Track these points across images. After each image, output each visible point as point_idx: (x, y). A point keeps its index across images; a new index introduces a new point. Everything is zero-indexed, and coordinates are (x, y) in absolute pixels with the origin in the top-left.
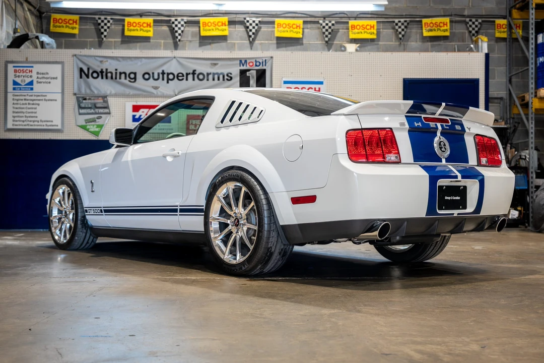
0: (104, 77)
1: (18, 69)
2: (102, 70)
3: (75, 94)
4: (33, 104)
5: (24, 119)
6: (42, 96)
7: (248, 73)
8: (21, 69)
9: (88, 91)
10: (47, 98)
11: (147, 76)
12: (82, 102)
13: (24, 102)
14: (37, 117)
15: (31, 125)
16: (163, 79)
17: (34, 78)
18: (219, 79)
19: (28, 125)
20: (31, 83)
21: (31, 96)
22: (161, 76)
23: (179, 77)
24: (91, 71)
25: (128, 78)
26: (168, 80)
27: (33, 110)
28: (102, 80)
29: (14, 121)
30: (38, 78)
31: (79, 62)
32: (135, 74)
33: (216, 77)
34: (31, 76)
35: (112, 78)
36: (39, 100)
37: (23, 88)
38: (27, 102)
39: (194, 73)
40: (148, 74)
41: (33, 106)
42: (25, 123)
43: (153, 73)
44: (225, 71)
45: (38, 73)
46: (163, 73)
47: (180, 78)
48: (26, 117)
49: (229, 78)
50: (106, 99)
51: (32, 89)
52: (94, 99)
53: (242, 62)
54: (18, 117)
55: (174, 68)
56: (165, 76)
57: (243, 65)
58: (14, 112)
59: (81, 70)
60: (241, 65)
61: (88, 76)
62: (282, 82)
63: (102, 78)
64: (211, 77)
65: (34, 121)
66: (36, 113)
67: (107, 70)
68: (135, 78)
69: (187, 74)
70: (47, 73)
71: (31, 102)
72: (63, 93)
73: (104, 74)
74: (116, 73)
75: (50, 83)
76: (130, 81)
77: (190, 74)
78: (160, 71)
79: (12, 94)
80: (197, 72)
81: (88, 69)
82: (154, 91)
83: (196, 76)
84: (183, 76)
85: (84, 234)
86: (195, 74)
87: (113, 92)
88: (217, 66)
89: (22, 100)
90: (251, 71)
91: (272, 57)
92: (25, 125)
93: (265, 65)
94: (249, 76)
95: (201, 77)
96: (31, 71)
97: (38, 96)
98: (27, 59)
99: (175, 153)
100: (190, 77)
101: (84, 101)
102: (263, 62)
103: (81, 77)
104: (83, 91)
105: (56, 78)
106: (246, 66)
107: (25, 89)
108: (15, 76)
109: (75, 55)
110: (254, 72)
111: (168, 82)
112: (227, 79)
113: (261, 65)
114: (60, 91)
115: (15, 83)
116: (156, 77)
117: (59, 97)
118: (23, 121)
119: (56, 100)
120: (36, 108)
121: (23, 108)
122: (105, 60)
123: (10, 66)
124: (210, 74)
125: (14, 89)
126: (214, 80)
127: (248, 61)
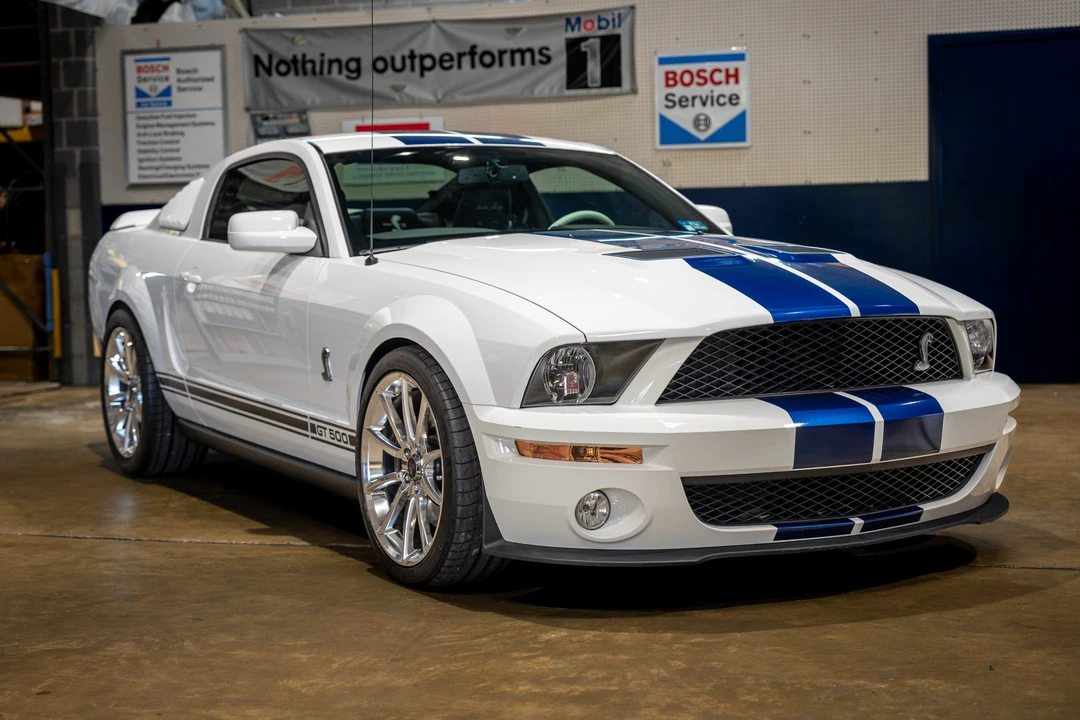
0: (300, 71)
1: (142, 64)
2: (295, 57)
3: (248, 109)
4: (173, 134)
5: (157, 163)
6: (189, 118)
7: (583, 45)
8: (149, 64)
9: (272, 102)
10: (197, 120)
11: (382, 65)
12: (261, 125)
13: (156, 130)
14: (179, 159)
15: (171, 176)
16: (413, 69)
17: (173, 82)
18: (523, 63)
19: (165, 176)
20: (167, 92)
21: (169, 117)
22: (408, 62)
23: (444, 62)
24: (275, 62)
25: (345, 72)
26: (423, 69)
27: (175, 146)
28: (297, 78)
29: (141, 168)
30: (179, 80)
31: (252, 44)
32: (358, 61)
33: (518, 56)
34: (167, 79)
35: (314, 72)
36: (183, 125)
37: (154, 102)
38: (162, 130)
39: (473, 51)
40: (382, 59)
41: (175, 138)
42: (160, 172)
43: (393, 58)
44: (536, 44)
45: (179, 71)
46: (412, 56)
47: (446, 65)
48: (162, 159)
49: (544, 59)
50: (304, 117)
51: (169, 103)
52: (283, 118)
53: (571, 21)
54: (148, 160)
55: (433, 45)
56: (417, 62)
57: (573, 29)
58: (140, 151)
59: (257, 60)
60: (569, 29)
61: (269, 71)
62: (656, 62)
63: (297, 73)
64: (507, 58)
65: (176, 168)
66: (178, 150)
67: (304, 56)
68: (358, 71)
69: (460, 55)
70: (195, 71)
71: (169, 130)
72: (225, 107)
73: (299, 65)
74: (322, 62)
75: (200, 89)
76: (348, 77)
77: (464, 54)
78: (406, 53)
79: (135, 115)
80: (479, 51)
81: (270, 57)
82: (396, 96)
83: (477, 58)
84: (452, 59)
86: (475, 53)
87: (318, 100)
88: (519, 34)
89: (152, 126)
90: (591, 40)
91: (632, 8)
92: (161, 176)
93: (619, 26)
94: (585, 53)
95: (487, 59)
96: (166, 68)
97: (181, 117)
98: (158, 43)
100: (466, 61)
101: (266, 123)
102: (614, 20)
103: (257, 74)
104: (262, 102)
105: (211, 79)
106: (579, 30)
107: (158, 104)
108: (140, 80)
109: (245, 31)
110: (596, 43)
111: (422, 75)
112: (541, 62)
113: (611, 24)
114: (219, 104)
115: (140, 93)
116: (398, 64)
117: (217, 116)
118: (157, 168)
119: (212, 124)
120: (177, 142)
121: (155, 143)
122: (299, 37)
123: (130, 60)
124: (505, 51)
125: (139, 105)
126: (513, 63)
127: (583, 19)
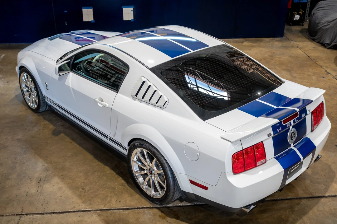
85: (45, 107)
99: (104, 103)
